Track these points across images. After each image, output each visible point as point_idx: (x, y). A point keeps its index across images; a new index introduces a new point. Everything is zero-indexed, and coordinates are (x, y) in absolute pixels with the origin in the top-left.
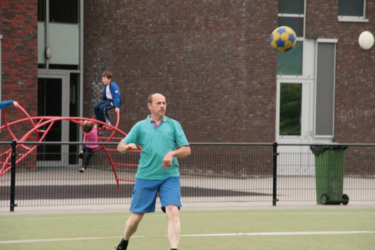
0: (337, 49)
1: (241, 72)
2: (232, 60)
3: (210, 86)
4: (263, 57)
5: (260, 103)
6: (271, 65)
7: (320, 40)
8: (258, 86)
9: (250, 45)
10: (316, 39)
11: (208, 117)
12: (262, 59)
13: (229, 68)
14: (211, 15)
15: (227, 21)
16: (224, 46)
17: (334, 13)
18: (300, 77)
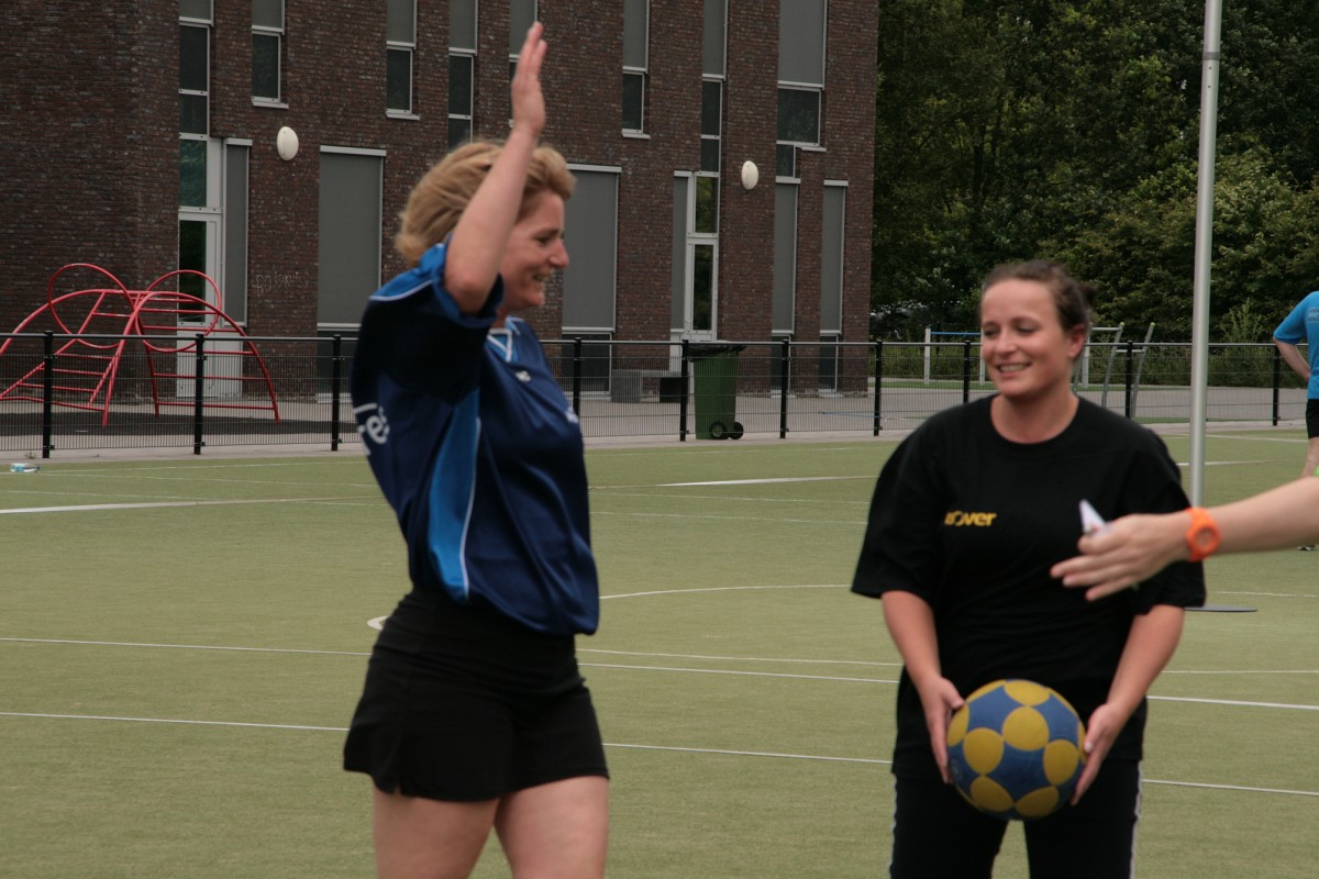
0: (250, 158)
1: (129, 200)
2: (103, 174)
3: (39, 223)
4: (161, 171)
5: (159, 258)
6: (172, 185)
7: (232, 141)
8: (157, 226)
9: (146, 148)
10: (222, 139)
11: (34, 283)
12: (161, 175)
13: (96, 189)
14: (40, 84)
15: (88, 97)
16: (80, 146)
17: (247, 90)
18: (204, 210)
